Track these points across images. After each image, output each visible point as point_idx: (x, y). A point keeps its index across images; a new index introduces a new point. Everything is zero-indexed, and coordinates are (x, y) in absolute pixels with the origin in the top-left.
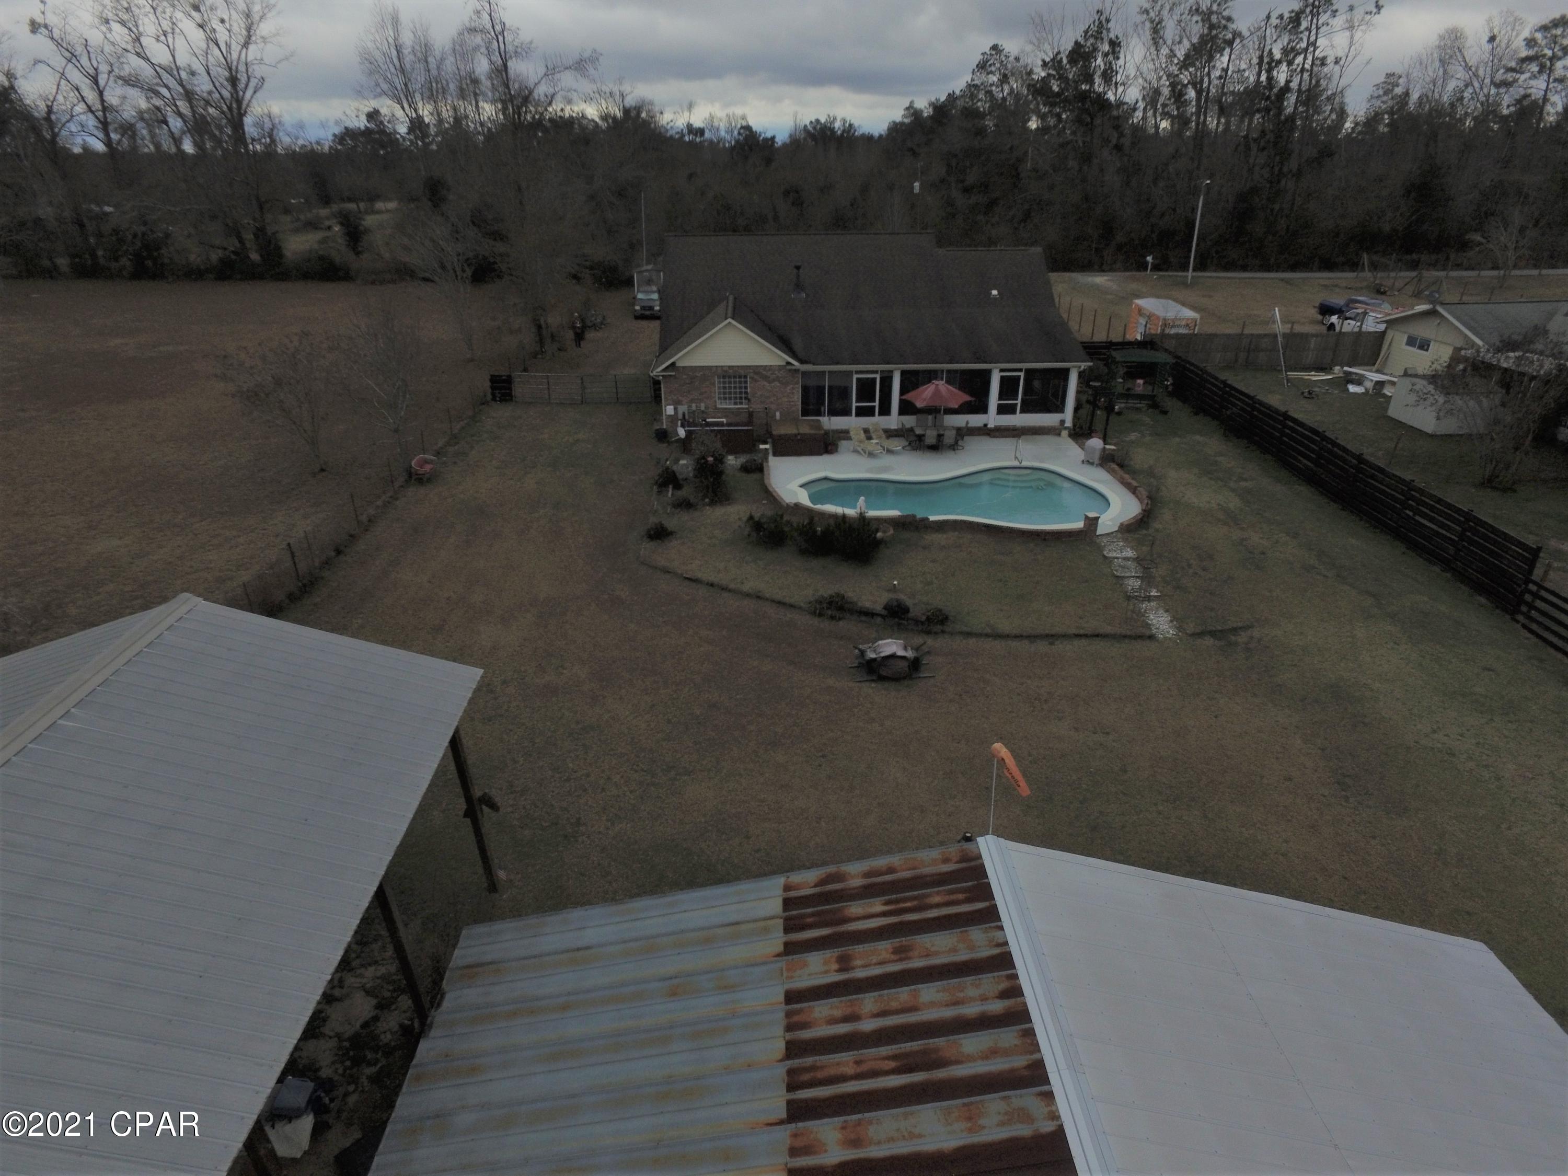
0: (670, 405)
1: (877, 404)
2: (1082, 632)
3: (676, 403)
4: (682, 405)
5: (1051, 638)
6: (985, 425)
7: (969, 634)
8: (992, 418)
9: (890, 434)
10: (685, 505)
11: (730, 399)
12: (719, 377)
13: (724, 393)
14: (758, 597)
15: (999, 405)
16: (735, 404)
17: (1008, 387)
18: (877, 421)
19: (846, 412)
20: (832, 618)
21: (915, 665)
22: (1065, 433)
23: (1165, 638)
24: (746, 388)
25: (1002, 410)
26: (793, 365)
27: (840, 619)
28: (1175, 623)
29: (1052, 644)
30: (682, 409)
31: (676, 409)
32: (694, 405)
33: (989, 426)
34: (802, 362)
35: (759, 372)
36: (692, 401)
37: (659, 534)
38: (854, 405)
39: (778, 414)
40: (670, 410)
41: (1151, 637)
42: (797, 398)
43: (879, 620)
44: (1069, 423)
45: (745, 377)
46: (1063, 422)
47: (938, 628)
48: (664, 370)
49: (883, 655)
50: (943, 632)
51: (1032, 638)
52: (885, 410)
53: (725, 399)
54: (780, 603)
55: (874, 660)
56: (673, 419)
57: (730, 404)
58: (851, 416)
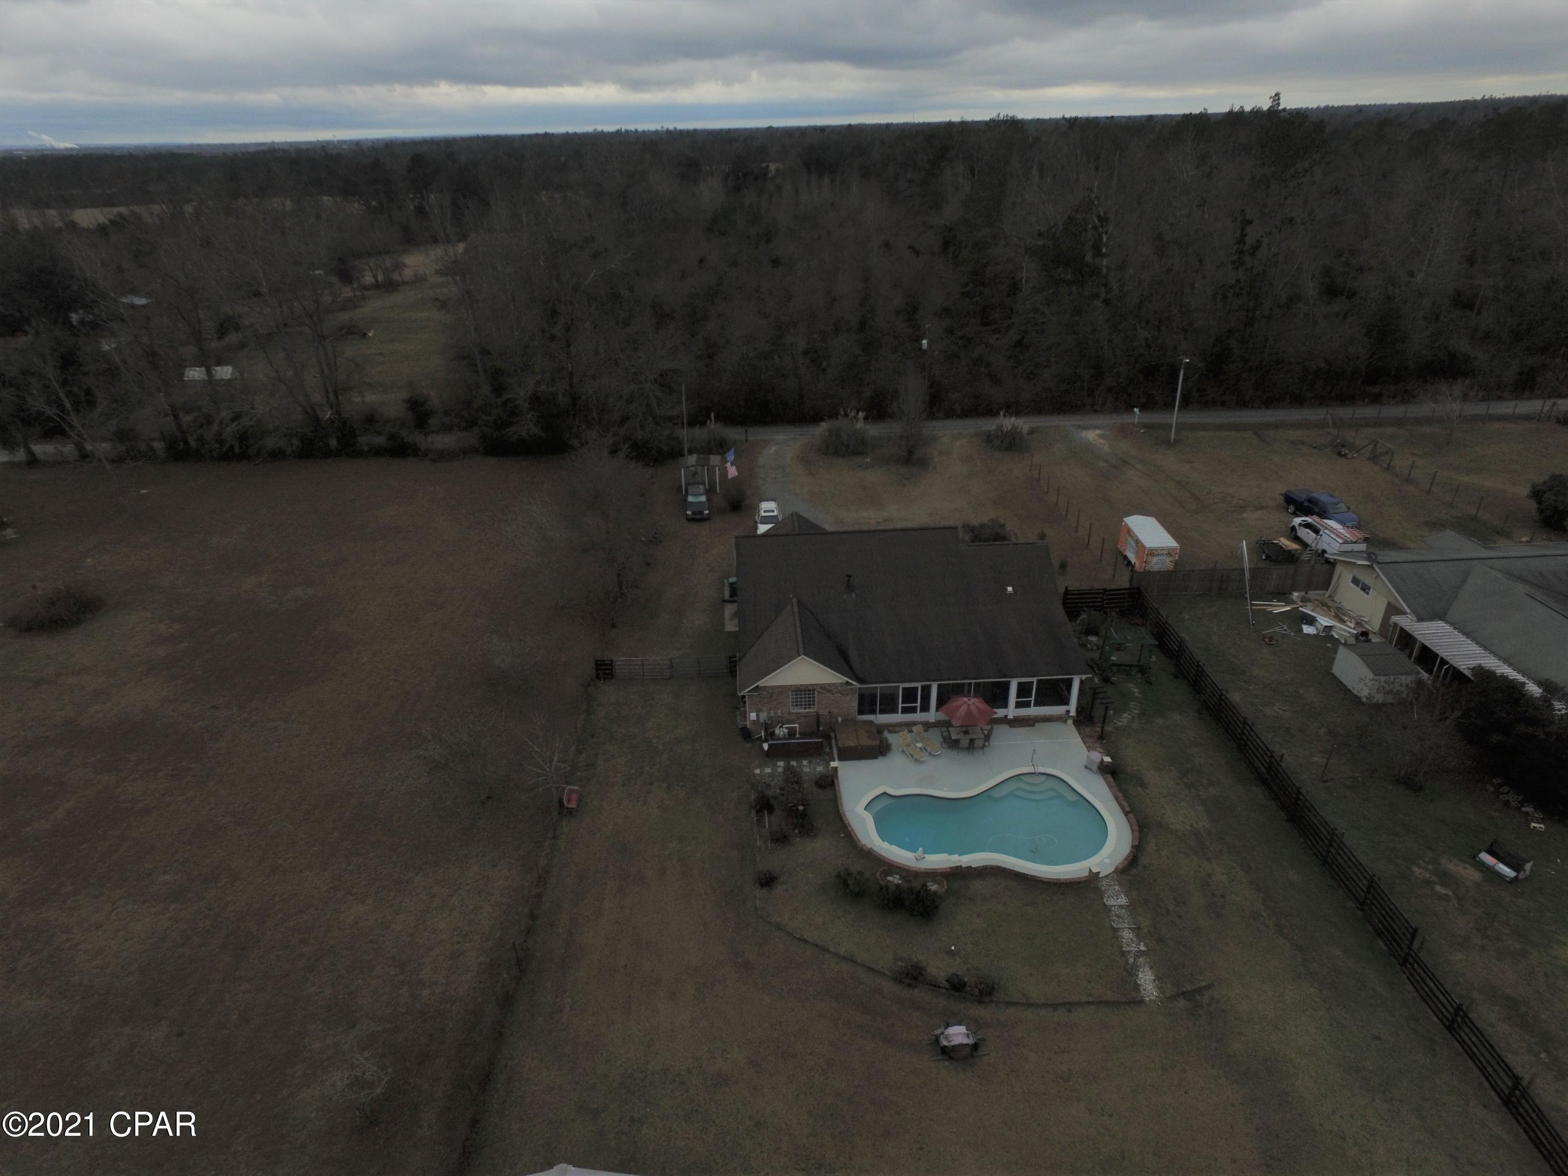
0: (753, 712)
1: (918, 704)
2: (1091, 1000)
3: (758, 711)
4: (763, 712)
5: (1069, 1006)
6: (1006, 716)
7: (1009, 1004)
8: (1011, 711)
9: (927, 726)
10: (781, 839)
11: (801, 705)
12: (792, 691)
13: (796, 702)
14: (852, 961)
15: (1017, 703)
16: (805, 708)
17: (1024, 690)
18: (918, 716)
19: (895, 711)
20: (909, 985)
21: (975, 1047)
22: (1070, 722)
23: (1150, 1000)
24: (814, 697)
25: (1019, 705)
26: (852, 684)
27: (916, 987)
28: (1157, 982)
29: (1069, 1011)
30: (764, 716)
31: (758, 716)
32: (772, 712)
33: (1008, 717)
34: (860, 680)
35: (825, 688)
36: (771, 709)
37: (768, 881)
38: (900, 705)
39: (840, 719)
40: (753, 716)
41: (1141, 1002)
42: (855, 704)
43: (944, 991)
44: (1073, 713)
45: (814, 690)
46: (1068, 712)
47: (987, 999)
48: (749, 691)
49: (953, 1043)
50: (991, 1001)
51: (1055, 1006)
52: (925, 708)
53: (797, 705)
54: (870, 969)
55: (945, 1047)
56: (756, 722)
57: (801, 709)
58: (898, 713)
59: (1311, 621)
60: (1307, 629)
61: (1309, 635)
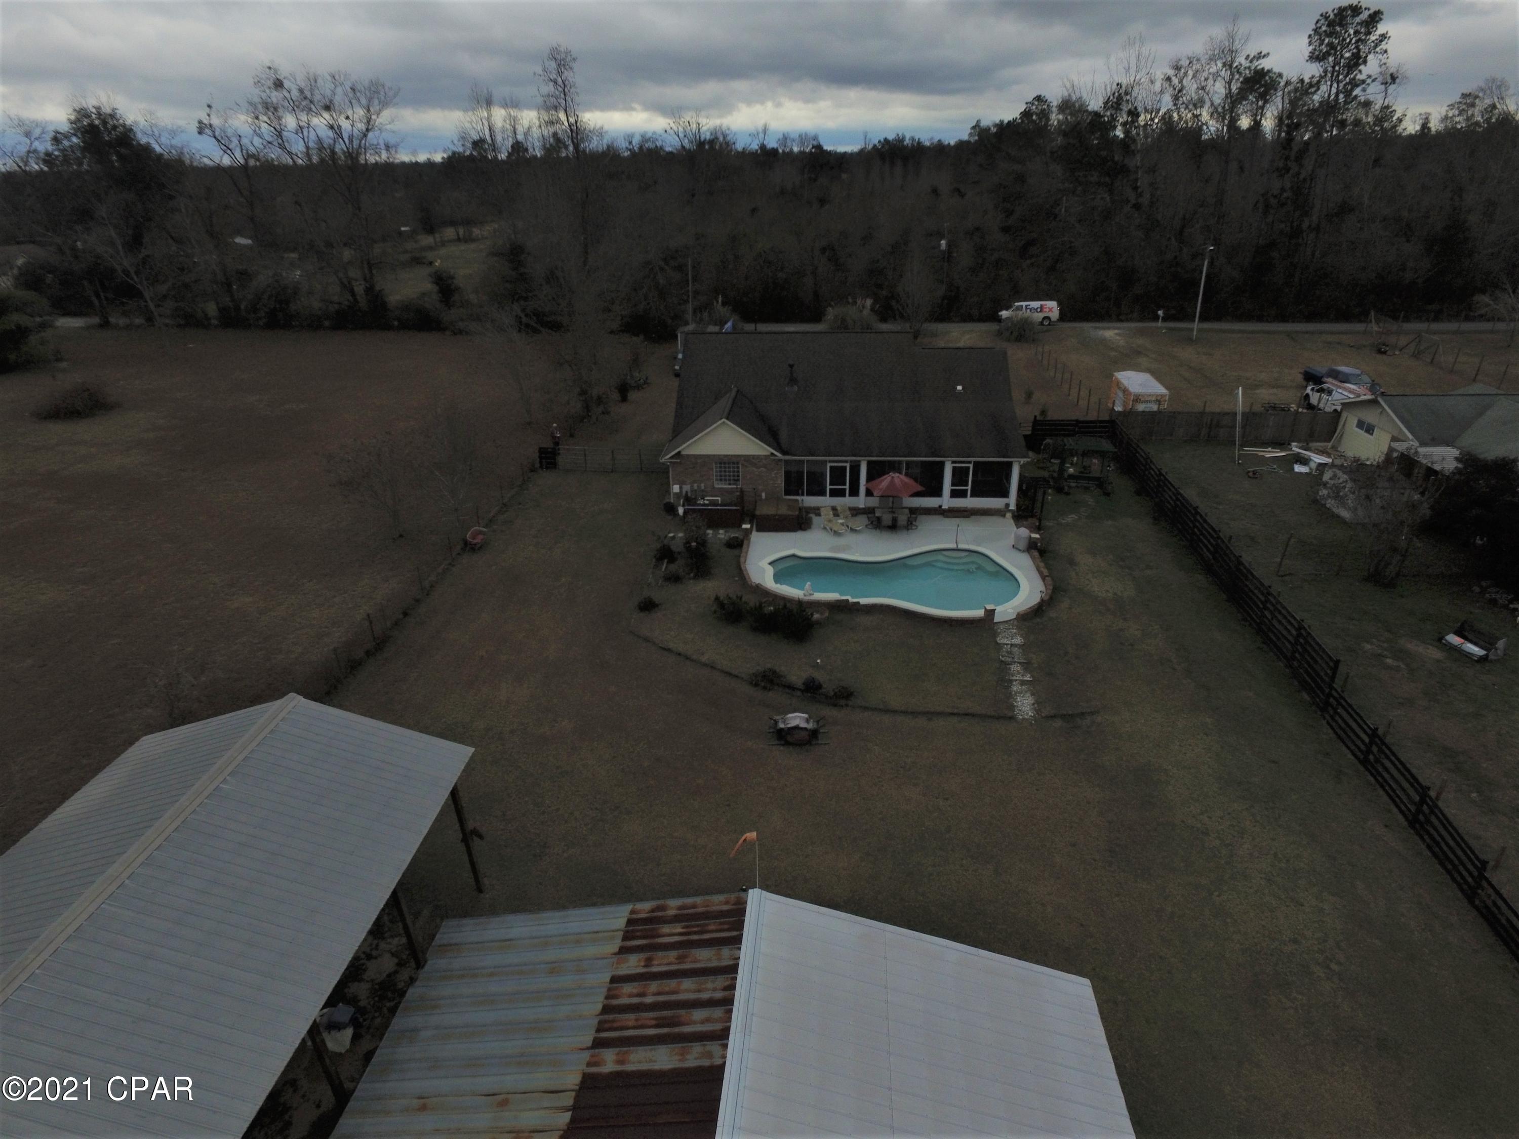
0: (677, 484)
1: (847, 487)
2: (956, 711)
3: (681, 484)
4: (686, 484)
5: (930, 715)
6: (940, 506)
7: (866, 708)
8: (946, 501)
9: (855, 512)
10: (674, 579)
11: (725, 480)
12: (716, 463)
13: (721, 476)
14: (713, 668)
15: (952, 491)
16: (730, 484)
17: (959, 476)
18: (847, 501)
19: (822, 493)
20: (765, 688)
21: (814, 734)
22: (1009, 515)
23: (1024, 719)
24: (738, 472)
25: (954, 494)
26: (776, 456)
27: (770, 690)
28: (1036, 705)
29: (930, 720)
30: (686, 488)
31: (681, 488)
32: (695, 485)
33: (943, 507)
34: (784, 453)
35: (749, 460)
36: (694, 482)
37: (648, 606)
38: (828, 487)
39: (763, 495)
40: (676, 488)
41: (1012, 718)
42: (781, 481)
43: (799, 693)
44: (1013, 507)
45: (738, 463)
46: (1007, 505)
47: (843, 702)
48: (672, 457)
49: (789, 726)
50: (847, 705)
51: (914, 714)
52: (854, 492)
53: (721, 480)
54: (729, 674)
55: (782, 729)
56: (678, 496)
57: (725, 484)
58: (826, 495)
59: (1305, 461)
60: (1298, 468)
61: (1301, 474)
